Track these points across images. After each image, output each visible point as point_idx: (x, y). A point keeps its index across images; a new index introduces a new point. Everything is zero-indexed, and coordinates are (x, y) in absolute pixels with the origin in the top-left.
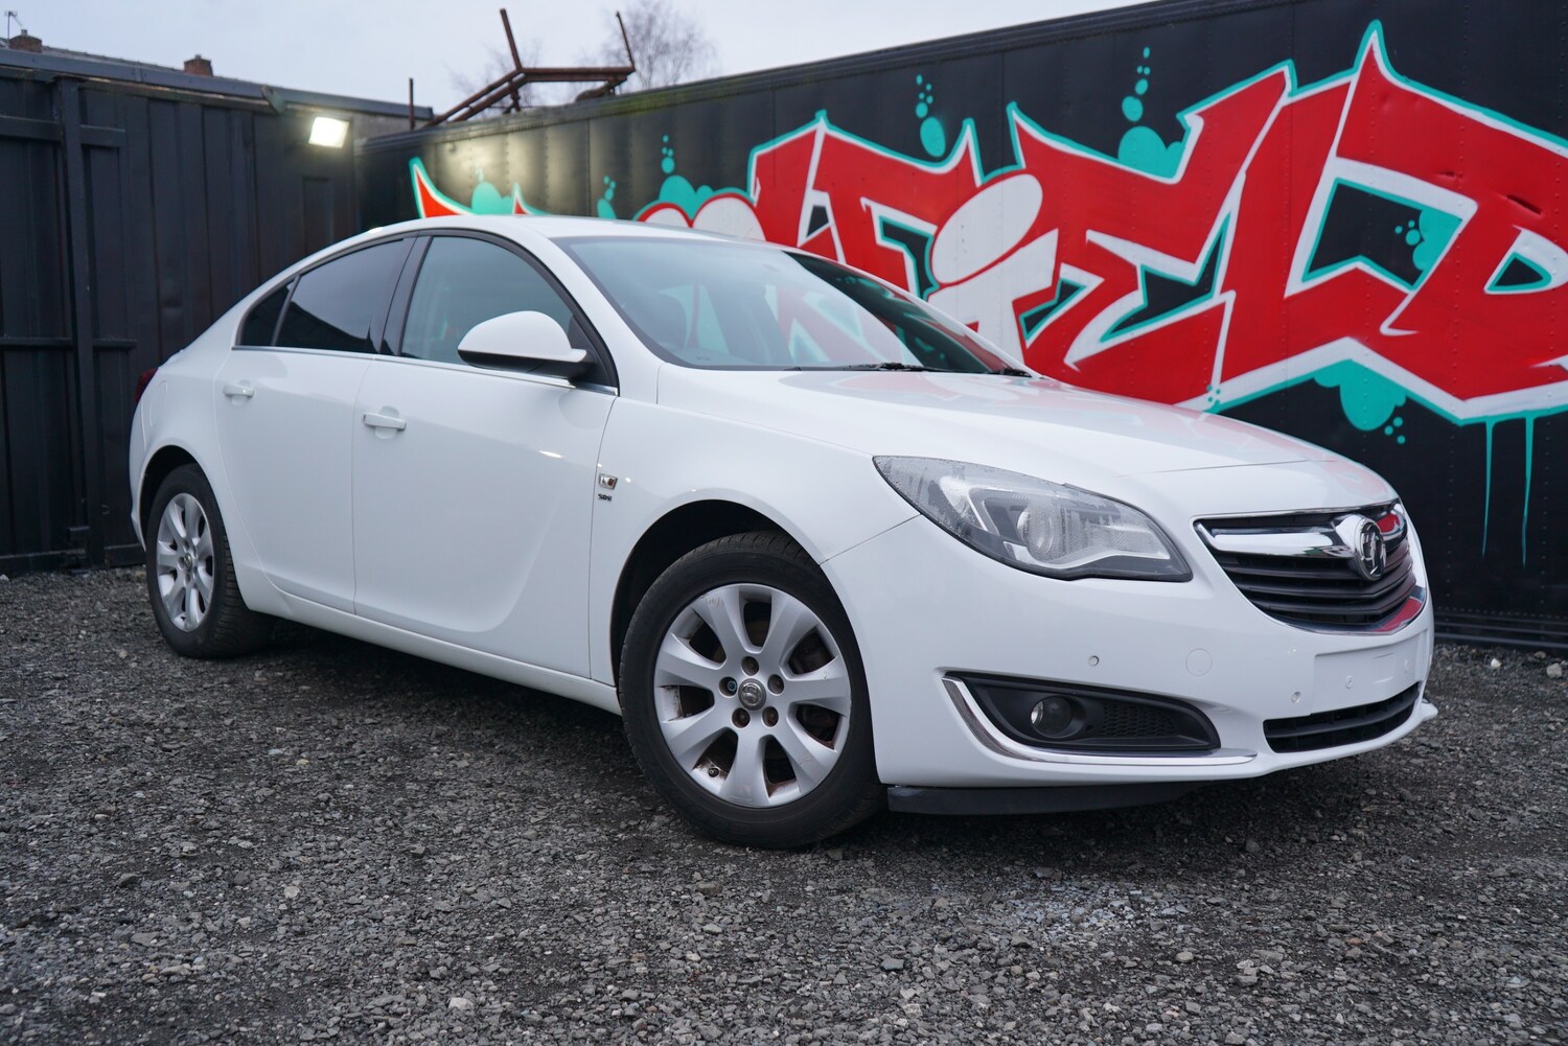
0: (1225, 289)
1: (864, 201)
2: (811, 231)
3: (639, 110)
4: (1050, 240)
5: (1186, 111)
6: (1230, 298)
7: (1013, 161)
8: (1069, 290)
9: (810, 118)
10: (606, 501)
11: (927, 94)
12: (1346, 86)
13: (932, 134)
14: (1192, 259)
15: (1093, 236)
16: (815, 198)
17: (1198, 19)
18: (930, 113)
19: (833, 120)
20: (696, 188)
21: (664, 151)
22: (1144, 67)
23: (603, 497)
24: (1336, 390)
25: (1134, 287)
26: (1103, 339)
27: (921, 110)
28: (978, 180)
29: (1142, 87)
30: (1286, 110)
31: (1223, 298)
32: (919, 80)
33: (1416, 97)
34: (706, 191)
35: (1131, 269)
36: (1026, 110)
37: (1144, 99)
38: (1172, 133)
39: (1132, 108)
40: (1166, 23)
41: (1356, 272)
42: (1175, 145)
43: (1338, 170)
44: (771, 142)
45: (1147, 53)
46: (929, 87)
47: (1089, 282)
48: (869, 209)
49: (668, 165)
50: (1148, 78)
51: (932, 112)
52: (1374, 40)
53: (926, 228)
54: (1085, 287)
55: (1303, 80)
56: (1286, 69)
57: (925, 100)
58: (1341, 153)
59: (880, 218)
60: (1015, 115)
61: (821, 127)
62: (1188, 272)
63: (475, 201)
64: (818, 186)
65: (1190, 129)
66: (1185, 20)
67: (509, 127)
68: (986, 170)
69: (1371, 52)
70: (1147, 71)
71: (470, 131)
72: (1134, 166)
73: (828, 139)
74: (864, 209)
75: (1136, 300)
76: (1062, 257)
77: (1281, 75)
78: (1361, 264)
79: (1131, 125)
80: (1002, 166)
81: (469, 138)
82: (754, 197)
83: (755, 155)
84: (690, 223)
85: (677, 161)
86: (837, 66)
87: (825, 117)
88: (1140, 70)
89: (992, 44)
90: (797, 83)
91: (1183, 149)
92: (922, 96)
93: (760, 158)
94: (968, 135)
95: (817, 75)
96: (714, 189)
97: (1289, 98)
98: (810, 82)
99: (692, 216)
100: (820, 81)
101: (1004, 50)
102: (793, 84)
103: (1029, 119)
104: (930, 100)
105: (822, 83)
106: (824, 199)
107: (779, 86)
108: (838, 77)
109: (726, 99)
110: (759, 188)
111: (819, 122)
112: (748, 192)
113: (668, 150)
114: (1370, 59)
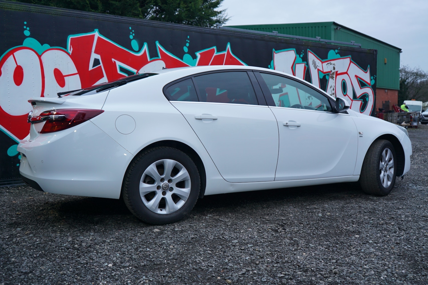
1: (113, 60)
2: (93, 67)
3: (11, 9)
5: (197, 52)
7: (158, 56)
9: (93, 30)
10: (361, 137)
11: (133, 33)
12: (225, 54)
13: (135, 44)
16: (94, 56)
17: (199, 32)
19: (101, 32)
20: (42, 45)
21: (25, 27)
23: (360, 136)
27: (131, 37)
28: (149, 60)
29: (188, 45)
30: (216, 56)
32: (130, 28)
33: (235, 59)
34: (47, 46)
36: (161, 43)
37: (188, 47)
38: (194, 57)
39: (186, 49)
40: (192, 31)
42: (195, 60)
44: (77, 35)
45: (188, 37)
48: (115, 62)
49: (27, 33)
50: (189, 43)
51: (134, 38)
52: (229, 46)
53: (134, 70)
55: (218, 51)
56: (215, 47)
57: (132, 34)
59: (119, 65)
60: (158, 44)
61: (97, 34)
64: (96, 52)
65: (198, 57)
66: (196, 32)
68: (151, 57)
69: (228, 48)
72: (186, 63)
73: (99, 38)
77: (214, 49)
79: (185, 53)
80: (155, 57)
82: (70, 52)
83: (70, 38)
84: (40, 57)
85: (31, 32)
86: (102, 17)
87: (98, 31)
88: (187, 41)
89: (151, 24)
90: (87, 18)
91: (197, 61)
92: (131, 33)
93: (72, 39)
94: (145, 47)
95: (95, 18)
96: (51, 46)
97: (216, 54)
98: (92, 19)
99: (40, 54)
100: (95, 19)
101: (155, 27)
102: (85, 18)
103: (161, 46)
104: (134, 35)
105: (96, 20)
106: (98, 57)
107: (80, 17)
108: (102, 20)
109: (55, 15)
110: (72, 49)
111: (96, 32)
112: (68, 50)
113: (27, 27)
114: (228, 50)
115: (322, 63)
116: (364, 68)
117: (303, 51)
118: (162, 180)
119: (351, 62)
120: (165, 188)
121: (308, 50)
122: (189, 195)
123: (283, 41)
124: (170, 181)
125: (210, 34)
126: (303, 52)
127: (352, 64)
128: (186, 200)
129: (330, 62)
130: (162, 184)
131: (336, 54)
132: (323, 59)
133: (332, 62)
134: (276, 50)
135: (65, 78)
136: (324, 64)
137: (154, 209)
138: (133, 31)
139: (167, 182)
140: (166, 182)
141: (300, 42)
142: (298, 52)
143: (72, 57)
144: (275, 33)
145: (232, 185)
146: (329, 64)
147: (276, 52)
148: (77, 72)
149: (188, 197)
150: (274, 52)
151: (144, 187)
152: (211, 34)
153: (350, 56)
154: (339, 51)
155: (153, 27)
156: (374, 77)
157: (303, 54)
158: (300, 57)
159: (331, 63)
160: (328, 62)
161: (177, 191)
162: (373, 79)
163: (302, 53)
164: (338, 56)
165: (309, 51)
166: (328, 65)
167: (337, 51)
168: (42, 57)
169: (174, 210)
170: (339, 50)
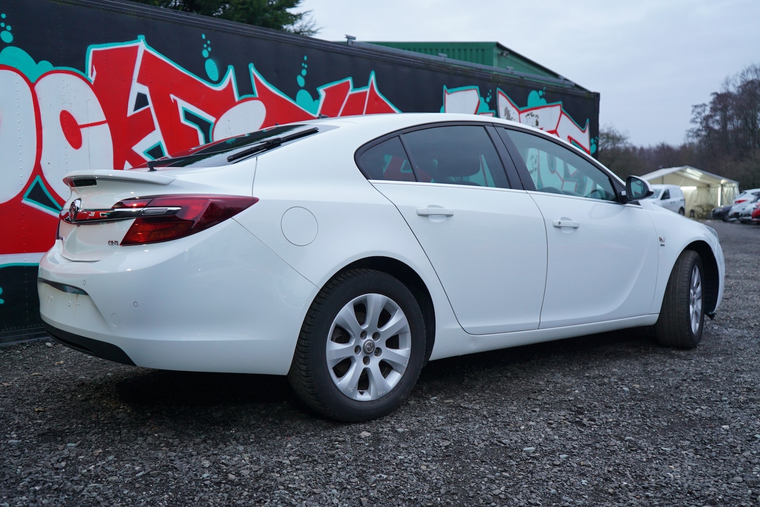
1: (172, 97)
2: (135, 109)
5: (320, 87)
7: (252, 93)
9: (135, 38)
10: (663, 247)
11: (208, 46)
12: (366, 92)
13: (211, 67)
16: (137, 88)
17: (323, 50)
19: (149, 42)
20: (37, 62)
21: (3, 25)
22: (305, 64)
23: (662, 245)
27: (205, 54)
28: (237, 98)
29: (304, 72)
30: (351, 96)
32: (204, 36)
33: (384, 102)
34: (46, 65)
36: (258, 68)
37: (305, 78)
38: (316, 96)
39: (301, 81)
40: (312, 48)
42: (316, 101)
44: (103, 45)
45: (305, 58)
48: (175, 101)
49: (7, 36)
50: (307, 69)
51: (211, 55)
52: (373, 78)
53: (210, 119)
55: (356, 86)
56: (350, 80)
57: (207, 49)
59: (183, 108)
60: (253, 70)
61: (141, 45)
64: (141, 80)
65: (321, 96)
66: (319, 49)
68: (241, 94)
69: (372, 82)
70: (306, 66)
72: (302, 107)
73: (146, 54)
77: (349, 82)
79: (301, 88)
80: (248, 94)
82: (92, 79)
83: (92, 50)
84: (32, 86)
85: (14, 36)
86: (152, 11)
87: (144, 39)
88: (303, 65)
89: (241, 31)
90: (123, 13)
91: (319, 103)
92: (205, 46)
93: (95, 52)
94: (231, 74)
95: (138, 12)
96: (54, 65)
97: (351, 91)
98: (133, 15)
99: (33, 81)
100: (140, 16)
101: (247, 36)
102: (120, 12)
103: (259, 74)
104: (210, 49)
105: (141, 18)
106: (145, 90)
107: (110, 10)
108: (152, 18)
109: (63, 4)
110: (95, 73)
111: (140, 41)
112: (87, 75)
113: (6, 25)
114: (372, 85)
115: (520, 113)
116: (581, 124)
117: (490, 91)
118: (363, 334)
119: (562, 112)
120: (369, 350)
121: (498, 89)
122: (407, 362)
123: (459, 72)
124: (376, 336)
125: (341, 54)
126: (491, 94)
127: (563, 116)
128: (404, 371)
129: (531, 112)
130: (362, 342)
131: (541, 97)
132: (520, 106)
133: (535, 112)
134: (448, 88)
135: (83, 130)
136: (523, 115)
137: (352, 391)
138: (209, 42)
139: (371, 338)
140: (369, 337)
141: (486, 76)
142: (483, 94)
143: (96, 88)
144: (442, 57)
145: (473, 340)
146: (530, 116)
147: (449, 91)
148: (104, 119)
149: (406, 366)
150: (446, 91)
151: (335, 350)
152: (343, 54)
153: (561, 103)
154: (544, 93)
155: (245, 36)
156: (595, 139)
157: (491, 97)
158: (485, 101)
159: (533, 114)
160: (528, 112)
161: (388, 354)
162: (594, 143)
163: (489, 94)
164: (543, 102)
165: (499, 92)
166: (528, 117)
167: (541, 93)
168: (38, 88)
169: (384, 392)
170: (545, 91)
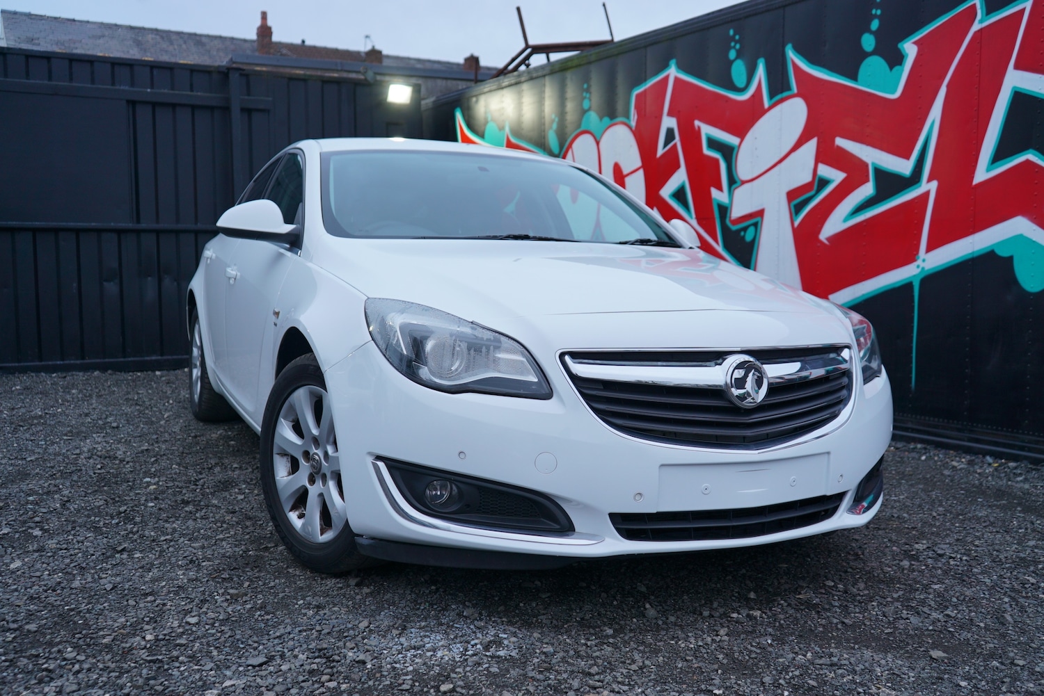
0: (929, 180)
1: (697, 123)
2: (664, 147)
3: (572, 67)
4: (811, 146)
5: (903, 42)
6: (934, 185)
7: (789, 88)
8: (823, 183)
9: (665, 66)
11: (736, 42)
12: (1023, 11)
13: (738, 71)
14: (907, 157)
15: (840, 142)
16: (669, 122)
18: (738, 57)
19: (681, 67)
20: (601, 119)
21: (585, 94)
22: (877, 10)
23: (275, 324)
24: (1011, 259)
25: (867, 180)
26: (845, 220)
27: (732, 54)
28: (766, 104)
29: (875, 25)
31: (929, 187)
32: (731, 32)
34: (607, 121)
35: (864, 166)
36: (799, 50)
37: (876, 34)
38: (895, 59)
39: (868, 42)
41: (1028, 162)
42: (897, 68)
43: (1016, 80)
44: (643, 84)
46: (737, 37)
47: (836, 176)
48: (699, 128)
49: (586, 104)
50: (879, 18)
53: (733, 140)
54: (834, 181)
55: (989, 8)
56: (977, 2)
57: (734, 47)
58: (1017, 67)
59: (706, 134)
60: (791, 54)
61: (673, 72)
62: (904, 167)
63: (487, 135)
64: (670, 114)
65: (907, 55)
67: (504, 84)
68: (772, 96)
70: (879, 12)
71: (485, 88)
72: (868, 87)
73: (677, 80)
74: (697, 128)
75: (868, 190)
76: (821, 157)
77: (974, 7)
78: (1031, 156)
79: (867, 55)
80: (782, 92)
81: (484, 93)
82: (633, 124)
83: (634, 94)
84: (598, 143)
85: (591, 102)
87: (675, 64)
88: (874, 11)
90: (659, 42)
91: (903, 70)
92: (734, 44)
93: (637, 96)
94: (761, 71)
95: (670, 35)
96: (611, 119)
97: (979, 23)
98: (666, 40)
99: (598, 139)
100: (672, 38)
102: (656, 43)
103: (801, 56)
104: (739, 46)
105: (673, 40)
106: (673, 123)
107: (649, 45)
108: (682, 35)
109: (619, 56)
110: (636, 117)
111: (671, 68)
112: (631, 121)
113: (587, 94)
135: (626, 180)
143: (637, 133)
148: (639, 164)
155: (782, 6)
168: (601, 145)
